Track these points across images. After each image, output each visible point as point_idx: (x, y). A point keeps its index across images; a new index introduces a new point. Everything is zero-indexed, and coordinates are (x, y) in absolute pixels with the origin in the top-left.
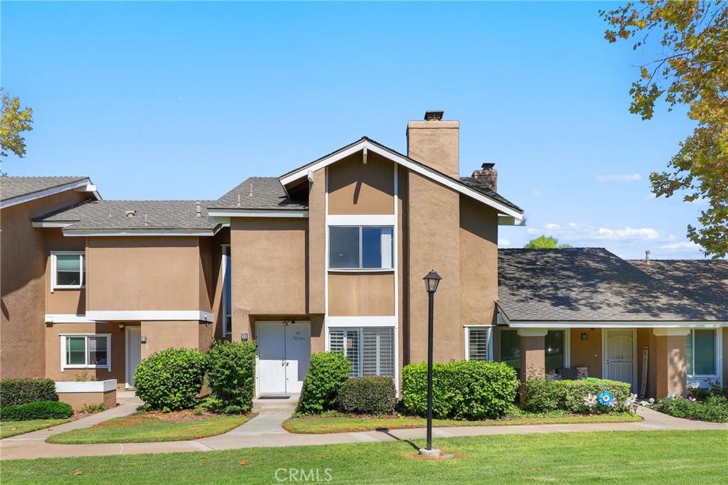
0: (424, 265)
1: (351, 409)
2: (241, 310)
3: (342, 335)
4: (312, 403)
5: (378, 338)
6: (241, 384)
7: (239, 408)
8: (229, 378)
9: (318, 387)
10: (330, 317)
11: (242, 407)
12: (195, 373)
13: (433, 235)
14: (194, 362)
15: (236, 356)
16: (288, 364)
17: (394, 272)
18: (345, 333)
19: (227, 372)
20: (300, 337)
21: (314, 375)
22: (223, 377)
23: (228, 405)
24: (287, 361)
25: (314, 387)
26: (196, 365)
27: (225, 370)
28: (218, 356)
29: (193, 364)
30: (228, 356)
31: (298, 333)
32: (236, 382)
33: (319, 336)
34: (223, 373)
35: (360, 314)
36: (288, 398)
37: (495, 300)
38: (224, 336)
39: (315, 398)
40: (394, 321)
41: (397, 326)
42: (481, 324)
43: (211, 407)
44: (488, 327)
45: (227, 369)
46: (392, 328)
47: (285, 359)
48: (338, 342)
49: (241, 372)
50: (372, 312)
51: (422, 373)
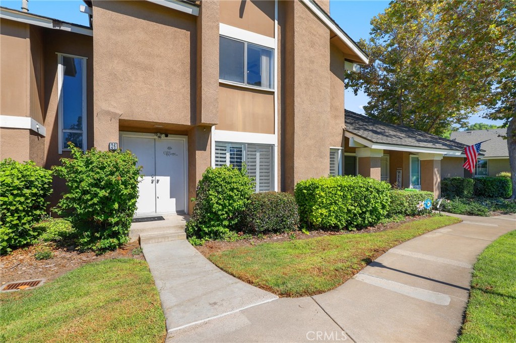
0: (305, 89)
1: (262, 229)
2: (108, 113)
3: (225, 150)
4: (213, 226)
5: (258, 154)
6: (122, 209)
7: (115, 241)
8: (105, 201)
9: (224, 206)
10: (216, 131)
11: (119, 239)
12: (34, 195)
13: (312, 62)
14: (33, 179)
15: (118, 169)
16: (158, 181)
17: (274, 92)
18: (228, 149)
19: (102, 193)
20: (172, 152)
21: (218, 193)
22: (95, 200)
23: (100, 238)
24: (158, 178)
25: (220, 207)
26: (36, 183)
27: (98, 190)
28: (84, 169)
29: (32, 182)
30: (103, 168)
31: (169, 148)
32: (116, 206)
33: (205, 150)
34: (96, 195)
35: (244, 130)
36: (160, 218)
37: (343, 128)
38: (60, 152)
39: (218, 219)
40: (273, 139)
41: (276, 145)
42: (334, 146)
43: (58, 238)
44: (338, 149)
45: (102, 188)
46: (272, 146)
47: (155, 175)
48: (221, 157)
49: (125, 192)
50: (255, 130)
51: (331, 188)
